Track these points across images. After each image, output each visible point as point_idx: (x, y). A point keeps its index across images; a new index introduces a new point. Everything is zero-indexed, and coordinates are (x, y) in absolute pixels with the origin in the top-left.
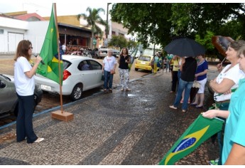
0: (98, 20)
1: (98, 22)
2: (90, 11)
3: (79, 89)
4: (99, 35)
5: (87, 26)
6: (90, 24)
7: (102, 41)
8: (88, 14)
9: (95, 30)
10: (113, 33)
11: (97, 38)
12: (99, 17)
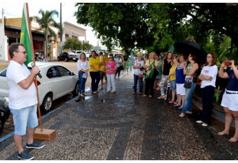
0: (51, 22)
1: (52, 25)
2: (43, 14)
3: (49, 99)
4: (53, 38)
5: (40, 29)
6: (43, 27)
7: (56, 44)
8: (40, 16)
9: (49, 33)
10: (67, 35)
11: (51, 41)
12: (52, 20)
